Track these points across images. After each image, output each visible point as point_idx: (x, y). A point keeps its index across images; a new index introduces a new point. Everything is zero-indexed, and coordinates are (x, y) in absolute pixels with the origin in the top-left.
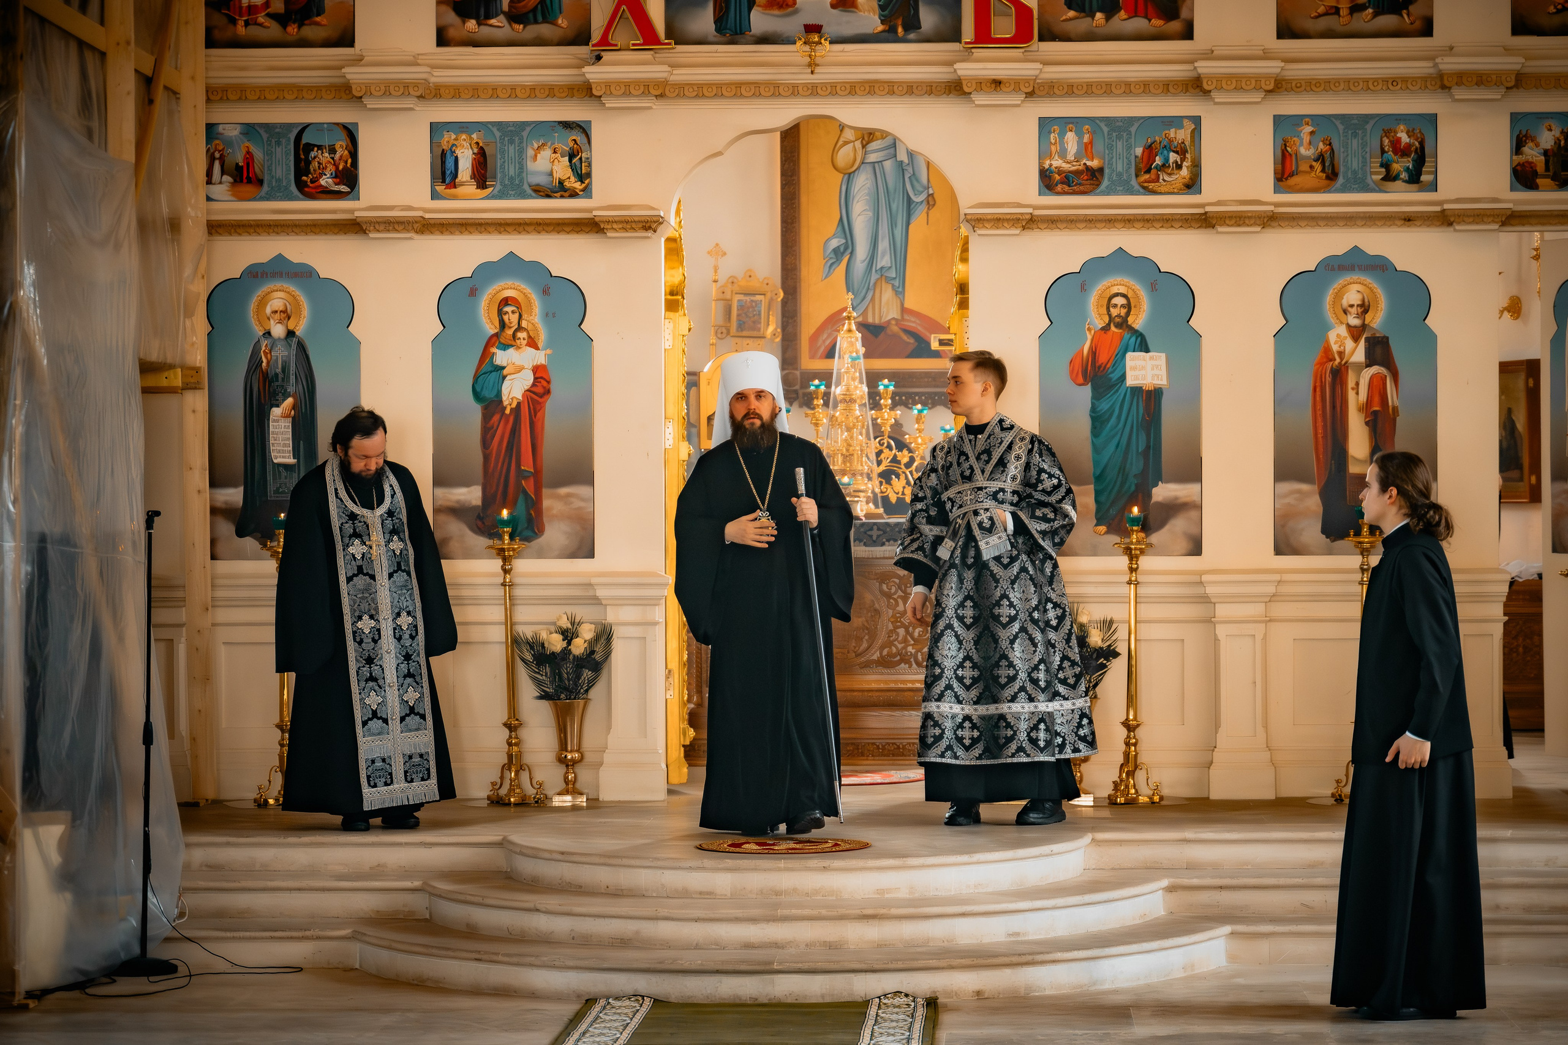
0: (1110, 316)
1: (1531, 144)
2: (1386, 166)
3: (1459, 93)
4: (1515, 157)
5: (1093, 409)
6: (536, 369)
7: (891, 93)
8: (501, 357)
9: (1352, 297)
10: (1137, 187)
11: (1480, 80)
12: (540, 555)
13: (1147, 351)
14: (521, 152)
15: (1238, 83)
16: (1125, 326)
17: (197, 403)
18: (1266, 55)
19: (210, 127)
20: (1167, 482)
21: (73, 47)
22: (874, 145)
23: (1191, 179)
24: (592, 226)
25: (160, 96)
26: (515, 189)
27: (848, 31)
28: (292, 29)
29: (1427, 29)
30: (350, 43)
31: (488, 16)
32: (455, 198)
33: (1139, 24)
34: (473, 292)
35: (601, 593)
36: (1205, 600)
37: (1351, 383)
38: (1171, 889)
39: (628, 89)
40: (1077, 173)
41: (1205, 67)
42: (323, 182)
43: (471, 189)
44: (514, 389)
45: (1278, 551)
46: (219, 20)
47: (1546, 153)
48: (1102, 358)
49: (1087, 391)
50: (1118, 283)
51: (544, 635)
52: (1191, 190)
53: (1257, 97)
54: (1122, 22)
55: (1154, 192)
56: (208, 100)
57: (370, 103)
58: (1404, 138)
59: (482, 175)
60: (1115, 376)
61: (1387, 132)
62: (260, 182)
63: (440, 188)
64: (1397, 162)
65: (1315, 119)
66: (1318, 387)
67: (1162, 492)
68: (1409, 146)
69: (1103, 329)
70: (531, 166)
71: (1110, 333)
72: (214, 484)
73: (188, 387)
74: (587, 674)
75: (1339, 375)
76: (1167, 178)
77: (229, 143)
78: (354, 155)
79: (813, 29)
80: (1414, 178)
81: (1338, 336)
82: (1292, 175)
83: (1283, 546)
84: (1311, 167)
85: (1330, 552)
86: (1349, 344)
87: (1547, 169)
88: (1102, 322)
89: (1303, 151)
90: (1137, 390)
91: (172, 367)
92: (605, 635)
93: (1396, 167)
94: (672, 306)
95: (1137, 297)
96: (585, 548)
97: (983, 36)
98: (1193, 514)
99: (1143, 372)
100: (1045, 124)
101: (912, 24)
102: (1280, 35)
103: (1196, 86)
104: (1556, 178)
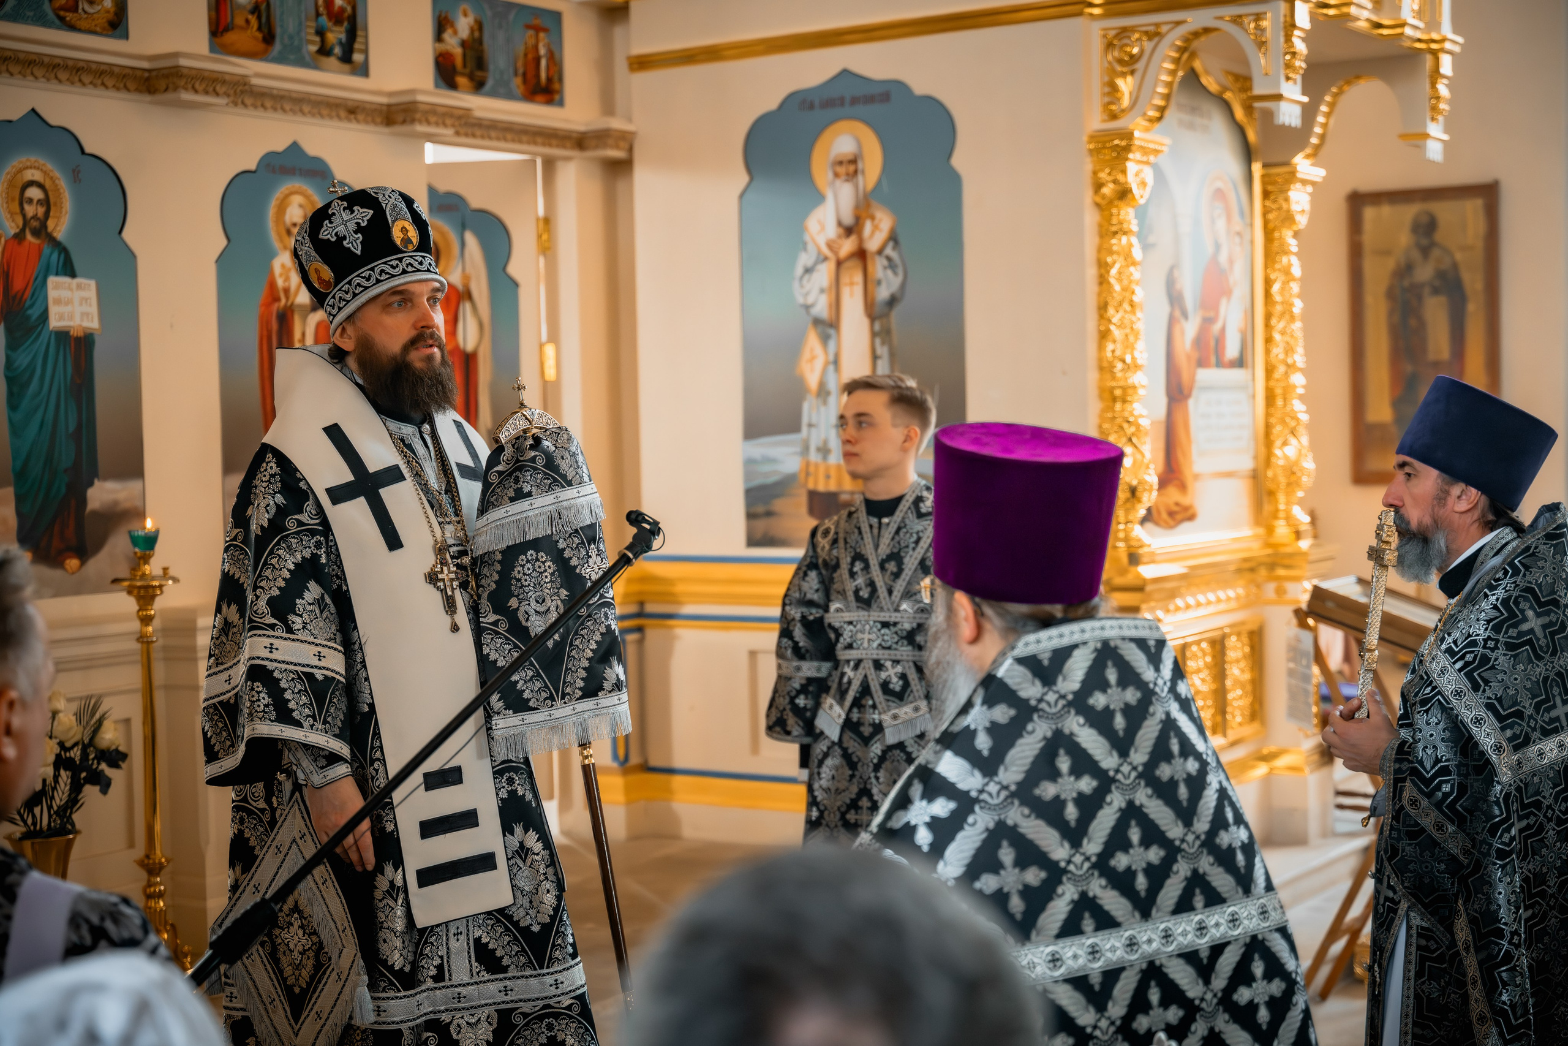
0: (24, 216)
1: (449, 31)
2: (321, 33)
4: (437, 45)
5: (9, 364)
9: (294, 212)
10: (51, 15)
13: (73, 275)
16: (43, 233)
20: (106, 478)
23: (116, 14)
37: (297, 334)
47: (463, 44)
48: (16, 284)
50: (32, 165)
52: (118, 31)
55: (72, 28)
58: (339, 2)
64: (332, 31)
66: (265, 338)
68: (342, 10)
69: (16, 236)
71: (26, 244)
75: (285, 315)
76: (87, 7)
81: (282, 265)
82: (227, 29)
84: (247, 21)
86: (294, 278)
87: (465, 66)
88: (13, 224)
90: (63, 336)
93: (330, 37)
95: (57, 189)
99: (68, 309)
104: (471, 77)
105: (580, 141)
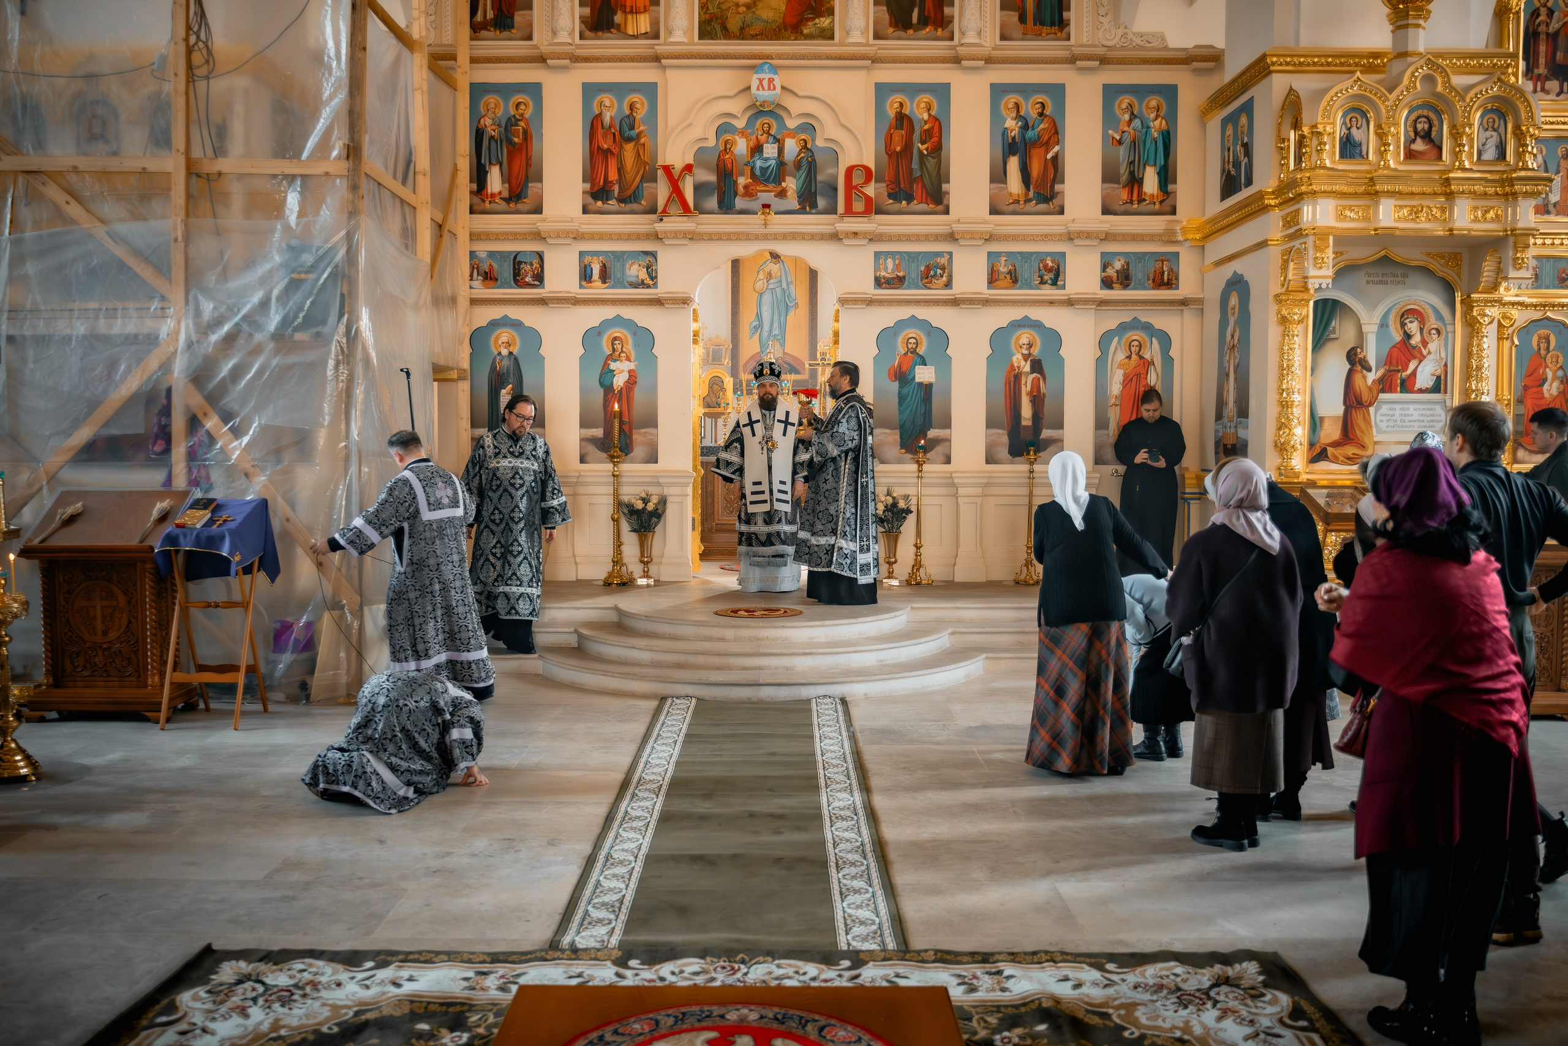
0: (908, 348)
1: (1110, 268)
2: (1041, 277)
3: (1078, 242)
4: (1102, 274)
5: (899, 394)
6: (630, 372)
7: (803, 239)
8: (613, 366)
9: (1024, 340)
11: (1088, 235)
12: (632, 462)
13: (926, 365)
14: (624, 266)
15: (972, 235)
16: (915, 353)
17: (464, 387)
18: (985, 222)
19: (472, 253)
21: (398, 202)
22: (772, 281)
24: (658, 302)
25: (446, 234)
26: (620, 284)
27: (782, 209)
28: (512, 205)
29: (1061, 212)
30: (541, 212)
31: (607, 200)
32: (591, 288)
33: (923, 207)
34: (600, 334)
35: (661, 480)
36: (954, 486)
37: (1023, 382)
38: (953, 633)
39: (676, 235)
40: (893, 278)
41: (956, 227)
42: (527, 280)
43: (599, 283)
44: (619, 381)
45: (988, 462)
46: (477, 200)
47: (1117, 272)
48: (904, 369)
49: (896, 384)
50: (912, 332)
51: (633, 501)
53: (981, 242)
54: (915, 206)
55: (929, 288)
56: (471, 240)
57: (550, 241)
58: (1050, 264)
59: (604, 276)
60: (910, 377)
61: (1042, 261)
62: (497, 280)
63: (584, 283)
64: (1046, 276)
65: (1009, 254)
66: (1007, 383)
67: (932, 433)
68: (1052, 267)
69: (904, 354)
70: (628, 272)
71: (908, 356)
72: (472, 427)
73: (461, 378)
74: (654, 520)
75: (1017, 377)
77: (481, 260)
78: (542, 266)
79: (766, 206)
80: (1054, 283)
81: (1017, 359)
82: (996, 280)
83: (990, 460)
85: (1012, 463)
86: (1023, 363)
87: (1118, 280)
89: (1001, 269)
90: (920, 384)
91: (452, 369)
92: (663, 501)
93: (1046, 278)
94: (695, 342)
95: (921, 339)
96: (653, 458)
97: (849, 211)
98: (947, 444)
100: (877, 255)
101: (814, 205)
102: (991, 213)
103: (952, 237)
104: (1121, 284)
105: (1184, 302)
